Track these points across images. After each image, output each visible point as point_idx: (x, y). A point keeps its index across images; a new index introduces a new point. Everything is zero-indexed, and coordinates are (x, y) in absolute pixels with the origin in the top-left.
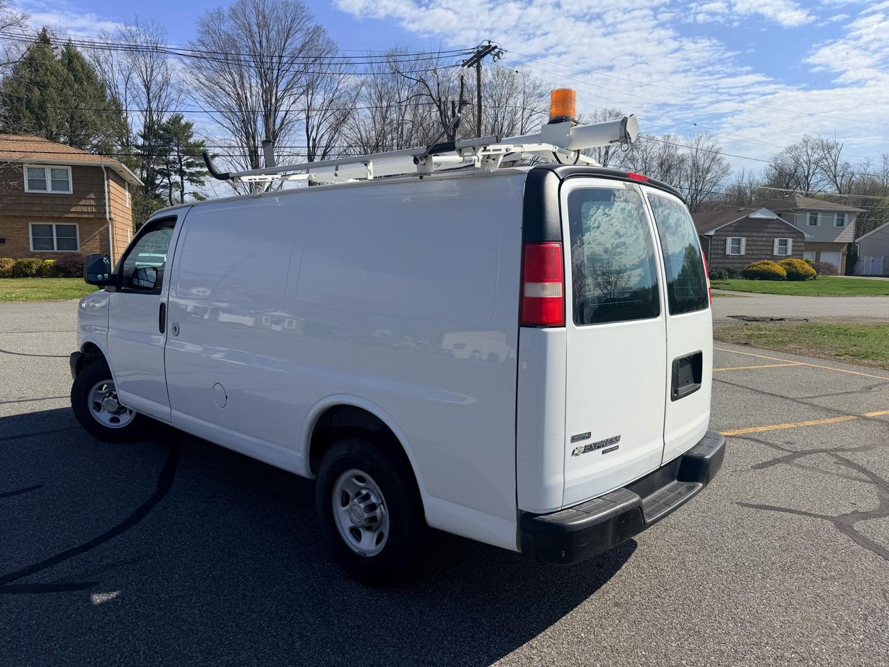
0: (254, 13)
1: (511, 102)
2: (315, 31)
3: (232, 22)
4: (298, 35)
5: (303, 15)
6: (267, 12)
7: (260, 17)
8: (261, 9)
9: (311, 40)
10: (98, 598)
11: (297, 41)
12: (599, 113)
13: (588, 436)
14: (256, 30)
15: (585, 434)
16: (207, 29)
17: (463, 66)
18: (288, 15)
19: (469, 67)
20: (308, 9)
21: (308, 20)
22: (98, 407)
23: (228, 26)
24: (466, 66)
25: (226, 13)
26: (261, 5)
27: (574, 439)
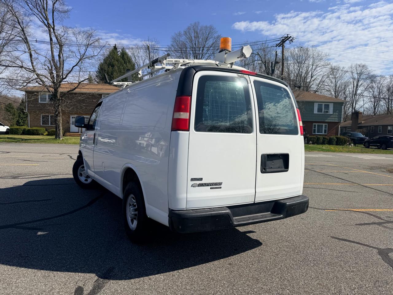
0: (193, 32)
1: (307, 62)
2: (217, 38)
3: (184, 36)
4: (211, 39)
5: (213, 31)
6: (198, 31)
7: (196, 34)
8: (196, 30)
9: (216, 41)
10: (39, 233)
11: (210, 42)
12: (353, 66)
13: (201, 179)
14: (194, 39)
15: (199, 178)
16: (174, 40)
17: (276, 46)
18: (207, 32)
19: (279, 47)
20: (215, 29)
21: (215, 33)
22: (81, 175)
23: (183, 39)
24: (278, 46)
25: (183, 33)
26: (196, 29)
27: (192, 180)
